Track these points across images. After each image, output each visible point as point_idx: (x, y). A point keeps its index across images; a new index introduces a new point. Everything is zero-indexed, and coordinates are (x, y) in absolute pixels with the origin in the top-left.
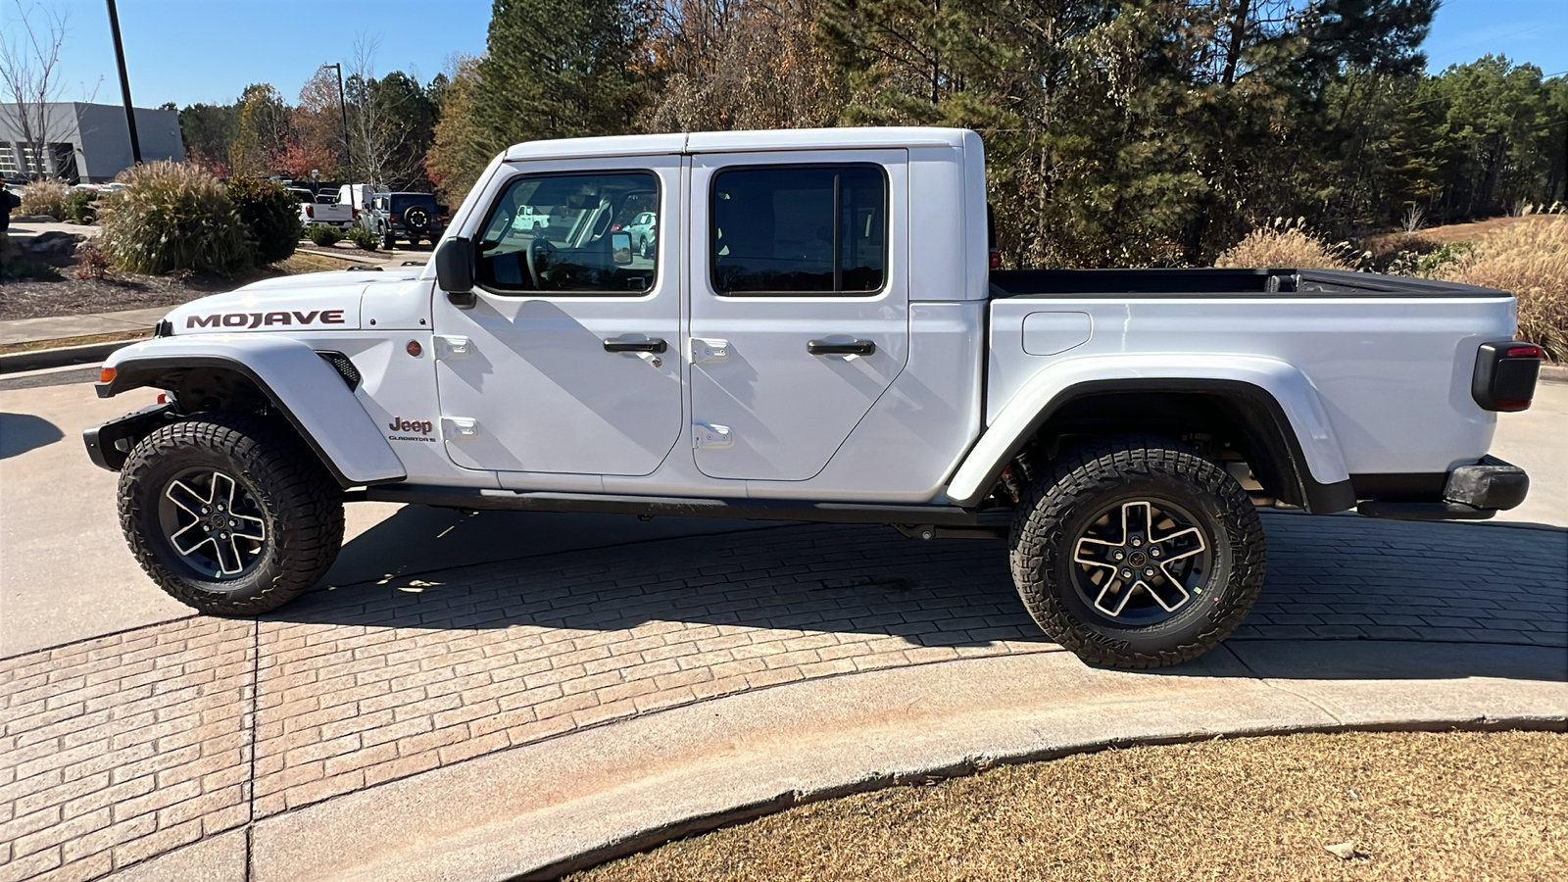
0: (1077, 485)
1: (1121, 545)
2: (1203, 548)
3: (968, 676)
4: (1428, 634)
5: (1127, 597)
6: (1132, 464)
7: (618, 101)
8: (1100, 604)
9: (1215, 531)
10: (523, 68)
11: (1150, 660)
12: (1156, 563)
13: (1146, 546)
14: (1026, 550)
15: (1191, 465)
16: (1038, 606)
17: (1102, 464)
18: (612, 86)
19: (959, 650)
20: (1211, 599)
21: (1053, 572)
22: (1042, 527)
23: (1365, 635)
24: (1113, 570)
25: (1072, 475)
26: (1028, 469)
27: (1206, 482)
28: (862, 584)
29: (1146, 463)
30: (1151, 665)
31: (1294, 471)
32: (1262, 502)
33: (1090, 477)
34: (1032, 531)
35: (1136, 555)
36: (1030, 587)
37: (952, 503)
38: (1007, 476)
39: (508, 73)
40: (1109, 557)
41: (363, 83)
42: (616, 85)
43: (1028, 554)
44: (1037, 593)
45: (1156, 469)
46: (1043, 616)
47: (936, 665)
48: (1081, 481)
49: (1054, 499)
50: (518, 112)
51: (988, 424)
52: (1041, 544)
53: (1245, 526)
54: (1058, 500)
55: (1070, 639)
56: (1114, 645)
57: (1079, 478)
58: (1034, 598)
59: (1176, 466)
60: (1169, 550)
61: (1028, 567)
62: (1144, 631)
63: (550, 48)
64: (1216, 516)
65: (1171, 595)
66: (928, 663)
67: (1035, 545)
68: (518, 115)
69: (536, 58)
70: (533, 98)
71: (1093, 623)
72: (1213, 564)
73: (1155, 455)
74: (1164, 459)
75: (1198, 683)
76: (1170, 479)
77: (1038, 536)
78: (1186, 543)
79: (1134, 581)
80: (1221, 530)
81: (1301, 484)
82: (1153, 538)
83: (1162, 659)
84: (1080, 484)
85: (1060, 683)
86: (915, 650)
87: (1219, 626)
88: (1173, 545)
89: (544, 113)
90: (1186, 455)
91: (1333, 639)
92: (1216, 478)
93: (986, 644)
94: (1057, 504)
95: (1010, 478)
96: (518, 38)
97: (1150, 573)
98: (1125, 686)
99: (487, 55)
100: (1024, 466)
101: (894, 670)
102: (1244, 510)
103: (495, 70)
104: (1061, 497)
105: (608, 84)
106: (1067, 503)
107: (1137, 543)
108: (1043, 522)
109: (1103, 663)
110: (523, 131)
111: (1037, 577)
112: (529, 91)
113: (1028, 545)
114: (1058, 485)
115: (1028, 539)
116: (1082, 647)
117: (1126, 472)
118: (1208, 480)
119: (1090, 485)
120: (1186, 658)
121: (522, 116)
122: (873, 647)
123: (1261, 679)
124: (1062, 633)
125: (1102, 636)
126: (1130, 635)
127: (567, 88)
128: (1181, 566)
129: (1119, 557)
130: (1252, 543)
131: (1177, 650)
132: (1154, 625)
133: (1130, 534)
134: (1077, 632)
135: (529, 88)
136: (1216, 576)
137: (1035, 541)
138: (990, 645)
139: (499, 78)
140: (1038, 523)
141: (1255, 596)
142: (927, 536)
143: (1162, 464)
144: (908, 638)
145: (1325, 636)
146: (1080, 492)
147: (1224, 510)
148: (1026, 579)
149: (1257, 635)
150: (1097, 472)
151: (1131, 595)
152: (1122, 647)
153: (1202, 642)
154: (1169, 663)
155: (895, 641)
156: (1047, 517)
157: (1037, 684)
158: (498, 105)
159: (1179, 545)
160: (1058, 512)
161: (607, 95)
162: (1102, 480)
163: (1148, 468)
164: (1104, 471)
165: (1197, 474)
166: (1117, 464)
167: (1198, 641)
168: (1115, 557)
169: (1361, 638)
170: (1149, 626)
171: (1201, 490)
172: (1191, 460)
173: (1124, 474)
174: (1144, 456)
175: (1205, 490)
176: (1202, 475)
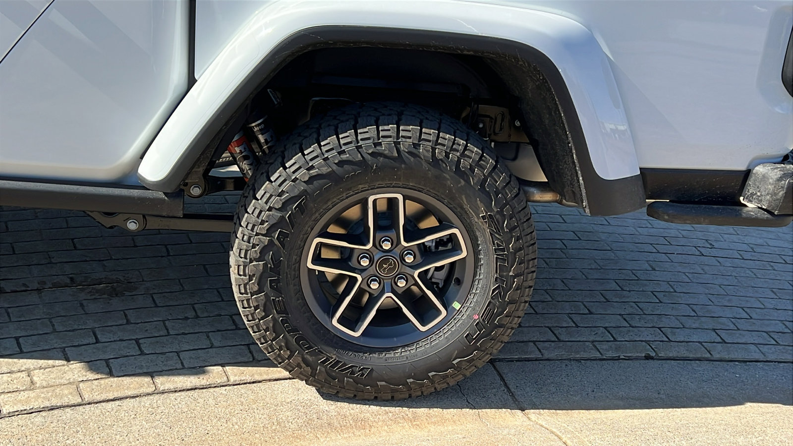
0: (309, 169)
1: (368, 247)
2: (464, 254)
3: (158, 417)
4: (719, 352)
5: (373, 313)
6: (380, 144)
8: (339, 321)
9: (478, 234)
11: (397, 391)
12: (409, 270)
13: (397, 250)
14: (243, 252)
15: (452, 149)
16: (258, 325)
17: (342, 142)
19: (159, 380)
20: (469, 317)
21: (278, 281)
22: (262, 223)
23: (653, 354)
24: (356, 279)
25: (304, 155)
26: (266, 142)
27: (468, 172)
28: (56, 286)
29: (397, 144)
30: (398, 396)
31: (574, 162)
32: (548, 197)
33: (326, 159)
34: (250, 227)
35: (386, 261)
36: (248, 300)
37: (143, 186)
38: (238, 150)
40: (353, 263)
43: (245, 258)
44: (256, 308)
45: (409, 153)
46: (264, 337)
47: (117, 403)
48: (316, 163)
49: (280, 185)
51: (196, 77)
52: (262, 245)
53: (512, 229)
54: (284, 187)
55: (299, 365)
56: (353, 373)
57: (311, 160)
58: (252, 315)
59: (434, 149)
60: (427, 254)
61: (245, 275)
62: (391, 354)
64: (479, 215)
65: (424, 311)
66: (108, 401)
67: (254, 246)
71: (328, 345)
72: (475, 275)
73: (409, 134)
74: (420, 139)
75: (449, 417)
76: (425, 165)
77: (257, 234)
78: (450, 246)
79: (382, 293)
80: (484, 233)
81: (581, 178)
82: (406, 240)
83: (410, 389)
84: (312, 167)
85: (279, 423)
86: (96, 382)
87: (477, 349)
88: (433, 249)
90: (448, 136)
91: (619, 359)
92: (482, 168)
93: (198, 370)
94: (283, 192)
95: (241, 152)
97: (402, 284)
98: (361, 424)
100: (262, 138)
101: (56, 412)
102: (513, 208)
104: (288, 184)
106: (296, 192)
107: (387, 246)
108: (264, 216)
109: (340, 395)
111: (256, 288)
113: (244, 245)
114: (285, 168)
115: (246, 238)
116: (313, 375)
117: (372, 154)
118: (472, 170)
119: (325, 170)
120: (439, 387)
122: (35, 379)
123: (523, 410)
124: (289, 358)
125: (338, 362)
126: (375, 361)
128: (442, 274)
129: (365, 263)
130: (520, 249)
131: (428, 378)
132: (403, 347)
133: (379, 235)
134: (308, 357)
136: (478, 288)
137: (254, 240)
138: (204, 372)
140: (258, 217)
141: (521, 313)
142: (132, 226)
143: (416, 146)
144: (93, 365)
145: (610, 354)
146: (312, 179)
147: (488, 207)
148: (243, 291)
149: (536, 355)
150: (334, 153)
151: (378, 310)
152: (362, 375)
153: (458, 368)
154: (420, 393)
155: (72, 370)
156: (270, 209)
157: (249, 425)
159: (441, 248)
160: (283, 204)
162: (341, 164)
163: (398, 151)
164: (344, 152)
165: (459, 161)
166: (361, 143)
167: (453, 366)
168: (359, 263)
169: (648, 357)
170: (397, 348)
171: (463, 182)
172: (454, 143)
173: (368, 157)
174: (395, 135)
175: (468, 182)
176: (465, 163)
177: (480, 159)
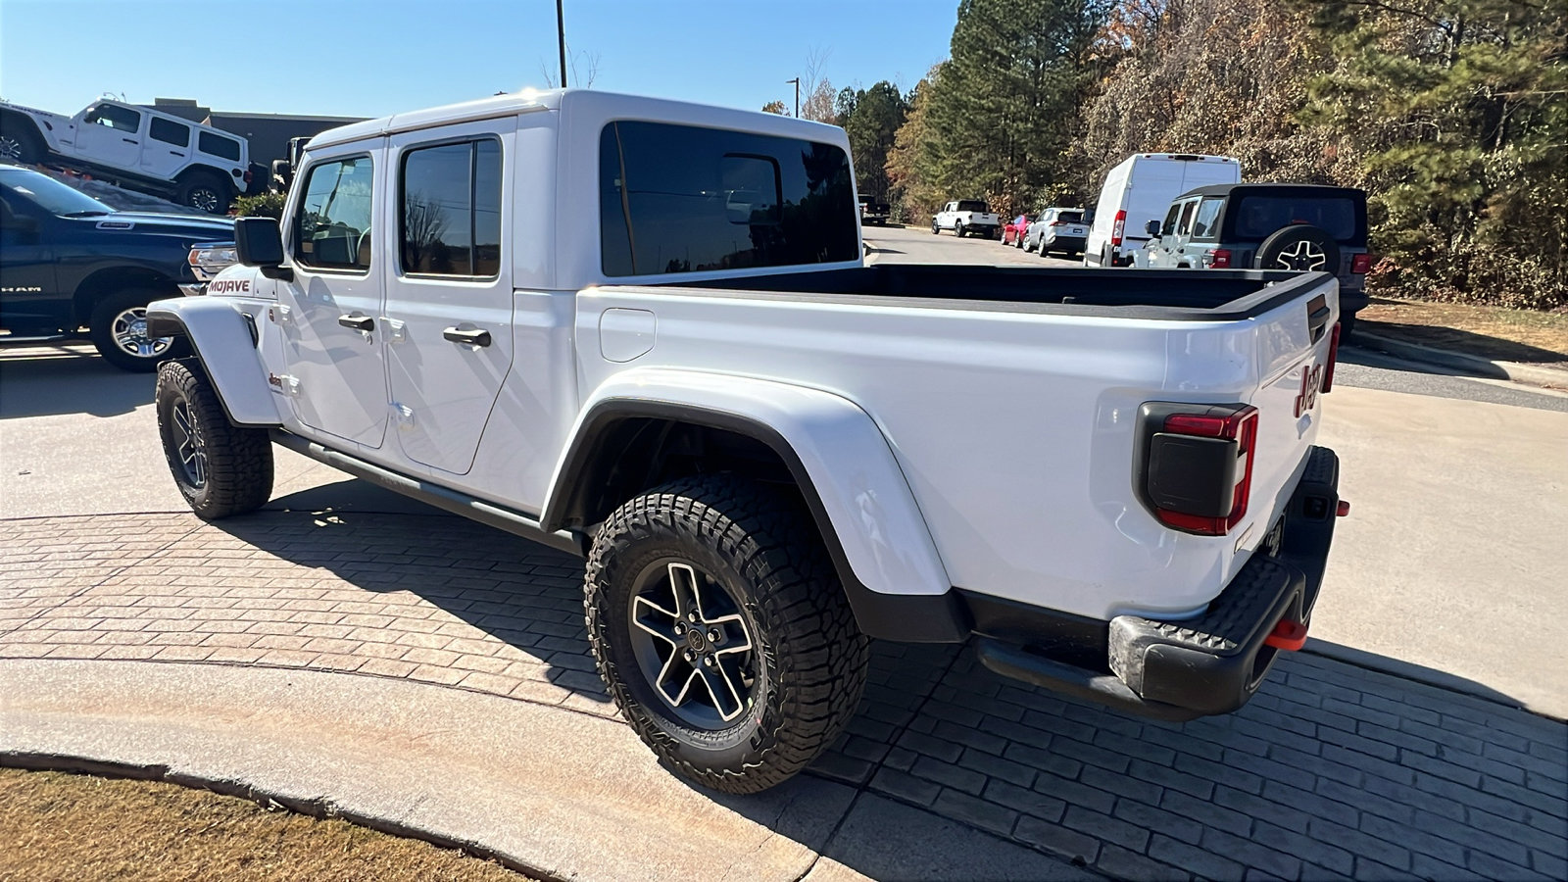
1: (676, 616)
2: (749, 645)
5: (687, 686)
6: (661, 512)
7: (1064, 93)
8: (662, 687)
10: (974, 67)
11: (700, 777)
12: (713, 650)
13: (702, 625)
15: (717, 526)
18: (1060, 78)
19: (573, 697)
20: (755, 720)
24: (672, 646)
27: (730, 554)
29: (672, 514)
35: (694, 635)
39: (963, 73)
40: (668, 629)
41: (853, 94)
42: (1064, 76)
45: (682, 524)
50: (964, 111)
56: (665, 742)
59: (701, 524)
62: (697, 737)
63: (1003, 44)
68: (964, 114)
69: (989, 56)
70: (980, 97)
71: (654, 706)
72: (759, 672)
73: (682, 505)
74: (691, 512)
76: (692, 538)
79: (694, 668)
82: (705, 617)
83: (711, 781)
87: (762, 758)
89: (990, 110)
90: (714, 512)
92: (744, 551)
96: (973, 37)
97: (708, 662)
99: (950, 57)
103: (951, 71)
105: (1056, 76)
107: (692, 618)
110: (967, 130)
112: (980, 90)
118: (733, 552)
119: (625, 530)
121: (967, 115)
122: (509, 668)
123: (819, 855)
125: (653, 726)
126: (682, 736)
127: (1015, 82)
129: (678, 631)
131: (723, 774)
135: (980, 87)
136: (760, 689)
139: (954, 79)
143: (687, 518)
147: (751, 597)
150: (632, 515)
151: (690, 684)
152: (671, 747)
153: (748, 773)
158: (947, 104)
161: (1054, 87)
162: (635, 526)
163: (673, 521)
164: (637, 515)
165: (722, 541)
166: (648, 509)
167: (743, 770)
168: (673, 630)
170: (705, 730)
171: (726, 564)
172: (718, 521)
173: (652, 523)
174: (671, 505)
175: (730, 564)
176: (727, 543)
177: (742, 542)
